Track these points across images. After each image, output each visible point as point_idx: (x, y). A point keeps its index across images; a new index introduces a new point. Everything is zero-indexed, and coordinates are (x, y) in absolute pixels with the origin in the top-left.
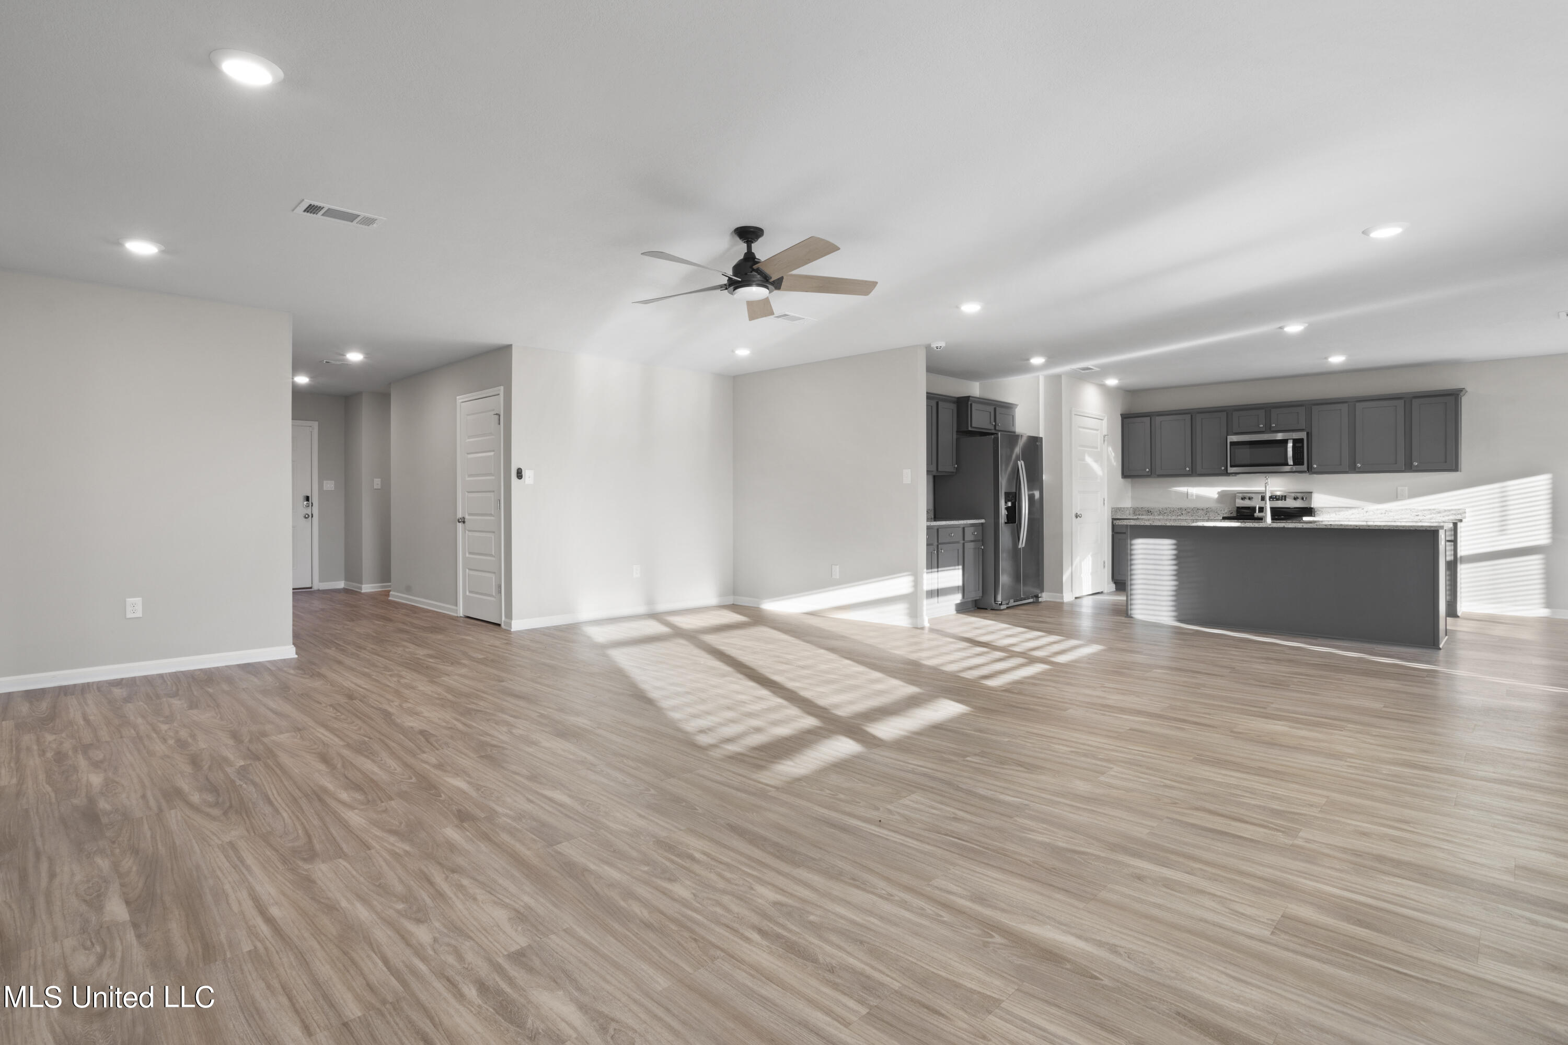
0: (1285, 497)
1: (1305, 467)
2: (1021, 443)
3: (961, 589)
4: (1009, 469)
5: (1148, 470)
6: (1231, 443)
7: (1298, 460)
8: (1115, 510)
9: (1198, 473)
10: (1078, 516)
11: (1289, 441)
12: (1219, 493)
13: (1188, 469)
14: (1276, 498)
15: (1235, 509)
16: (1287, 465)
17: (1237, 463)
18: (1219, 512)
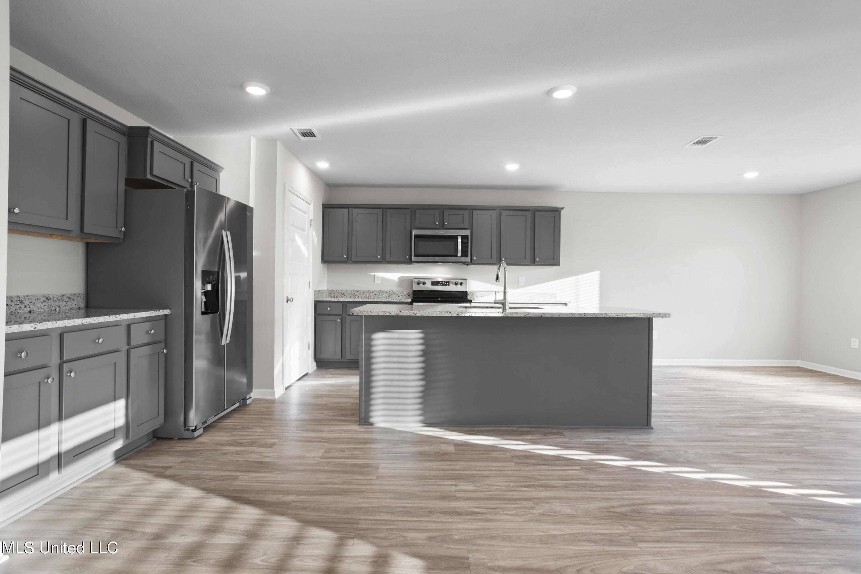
0: (449, 282)
1: (468, 259)
2: (228, 208)
3: (124, 429)
4: (210, 241)
5: (345, 256)
6: (415, 235)
7: (464, 254)
8: (318, 293)
9: (387, 261)
10: (290, 300)
11: (458, 236)
12: (399, 278)
13: (379, 257)
14: (442, 283)
15: (411, 292)
16: (456, 256)
17: (420, 253)
18: (399, 294)
